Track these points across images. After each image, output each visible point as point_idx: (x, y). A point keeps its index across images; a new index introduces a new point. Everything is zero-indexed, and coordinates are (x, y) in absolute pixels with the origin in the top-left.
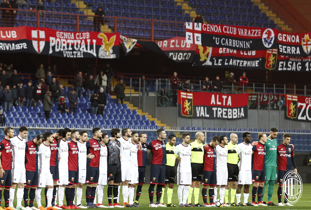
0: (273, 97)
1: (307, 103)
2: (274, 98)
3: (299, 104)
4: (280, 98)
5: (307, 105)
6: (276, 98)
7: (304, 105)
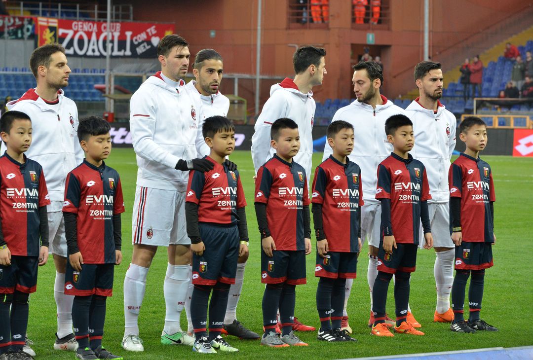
0: (12, 21)
1: (76, 29)
2: (15, 22)
3: (61, 31)
4: (26, 22)
5: (76, 32)
6: (18, 22)
7: (70, 33)
